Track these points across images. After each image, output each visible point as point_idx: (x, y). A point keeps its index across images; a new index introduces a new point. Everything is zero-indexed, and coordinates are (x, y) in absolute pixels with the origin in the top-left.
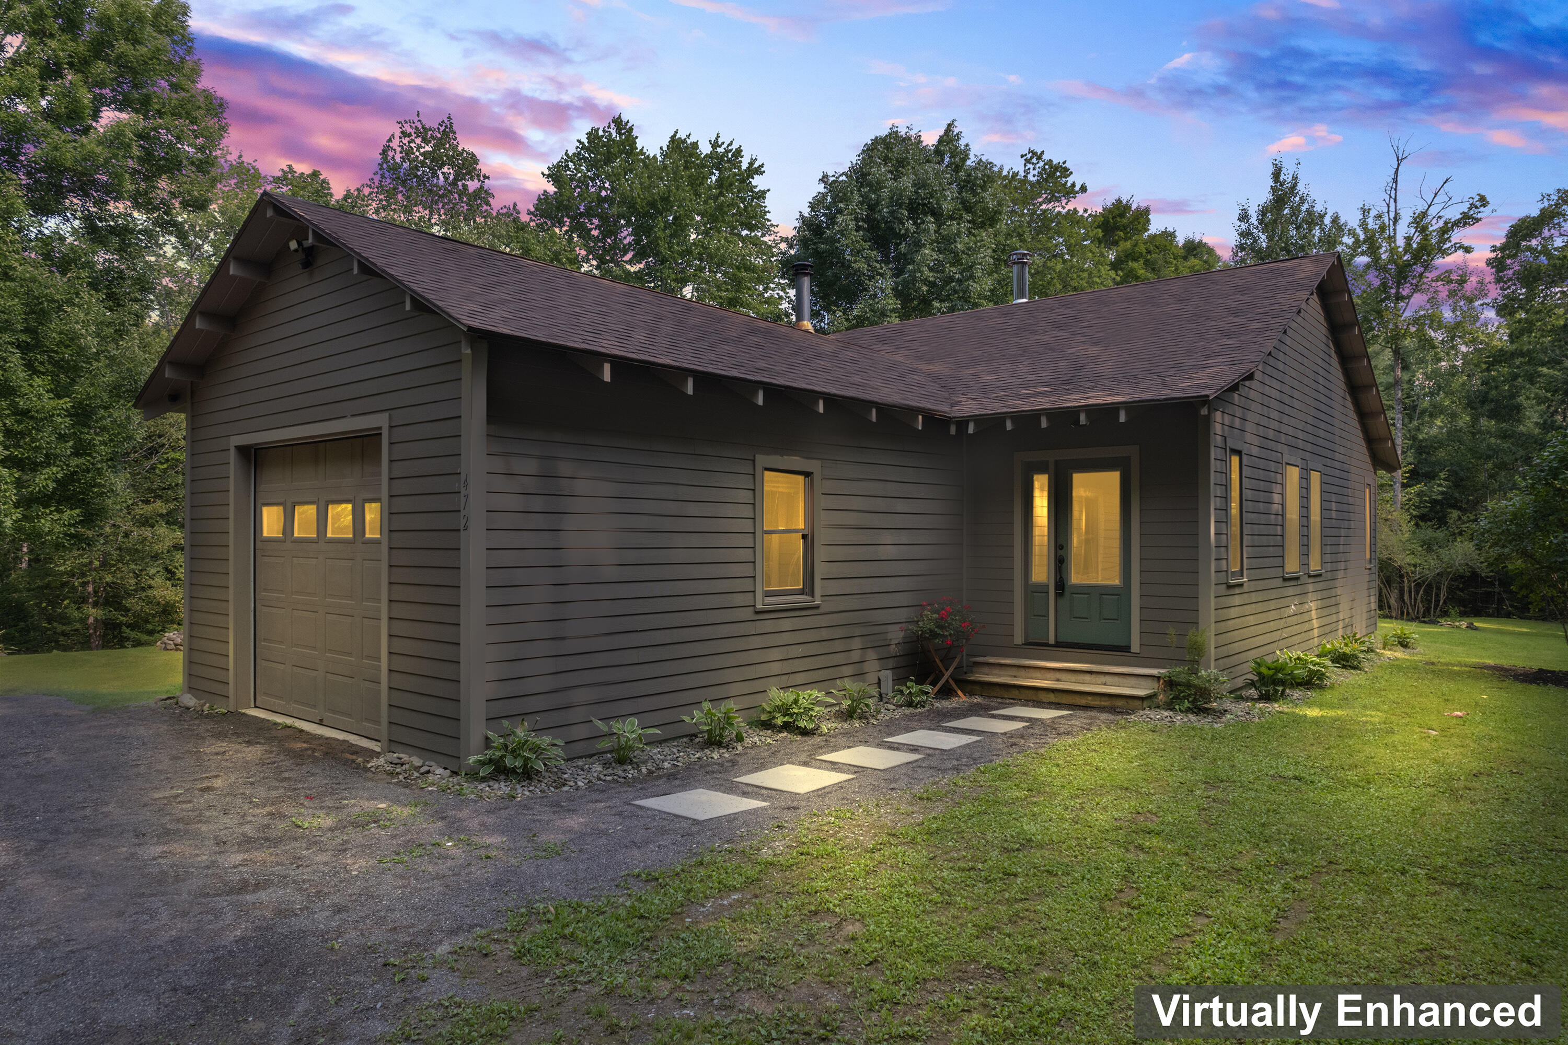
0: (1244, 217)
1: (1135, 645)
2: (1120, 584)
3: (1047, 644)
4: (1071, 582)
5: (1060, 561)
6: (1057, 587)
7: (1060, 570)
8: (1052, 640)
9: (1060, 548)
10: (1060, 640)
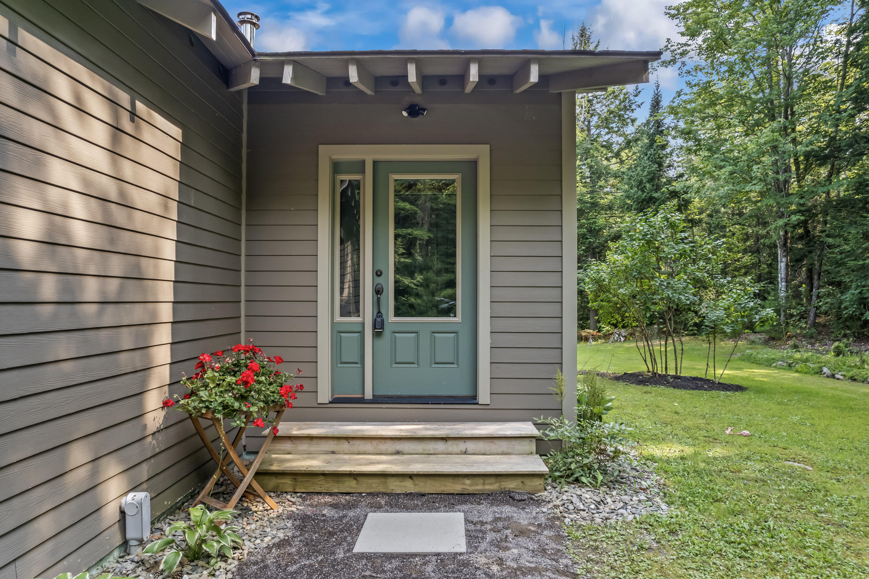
1: (484, 397)
2: (458, 319)
3: (361, 401)
4: (391, 318)
5: (378, 291)
6: (374, 327)
7: (377, 303)
8: (369, 395)
9: (378, 274)
10: (378, 393)
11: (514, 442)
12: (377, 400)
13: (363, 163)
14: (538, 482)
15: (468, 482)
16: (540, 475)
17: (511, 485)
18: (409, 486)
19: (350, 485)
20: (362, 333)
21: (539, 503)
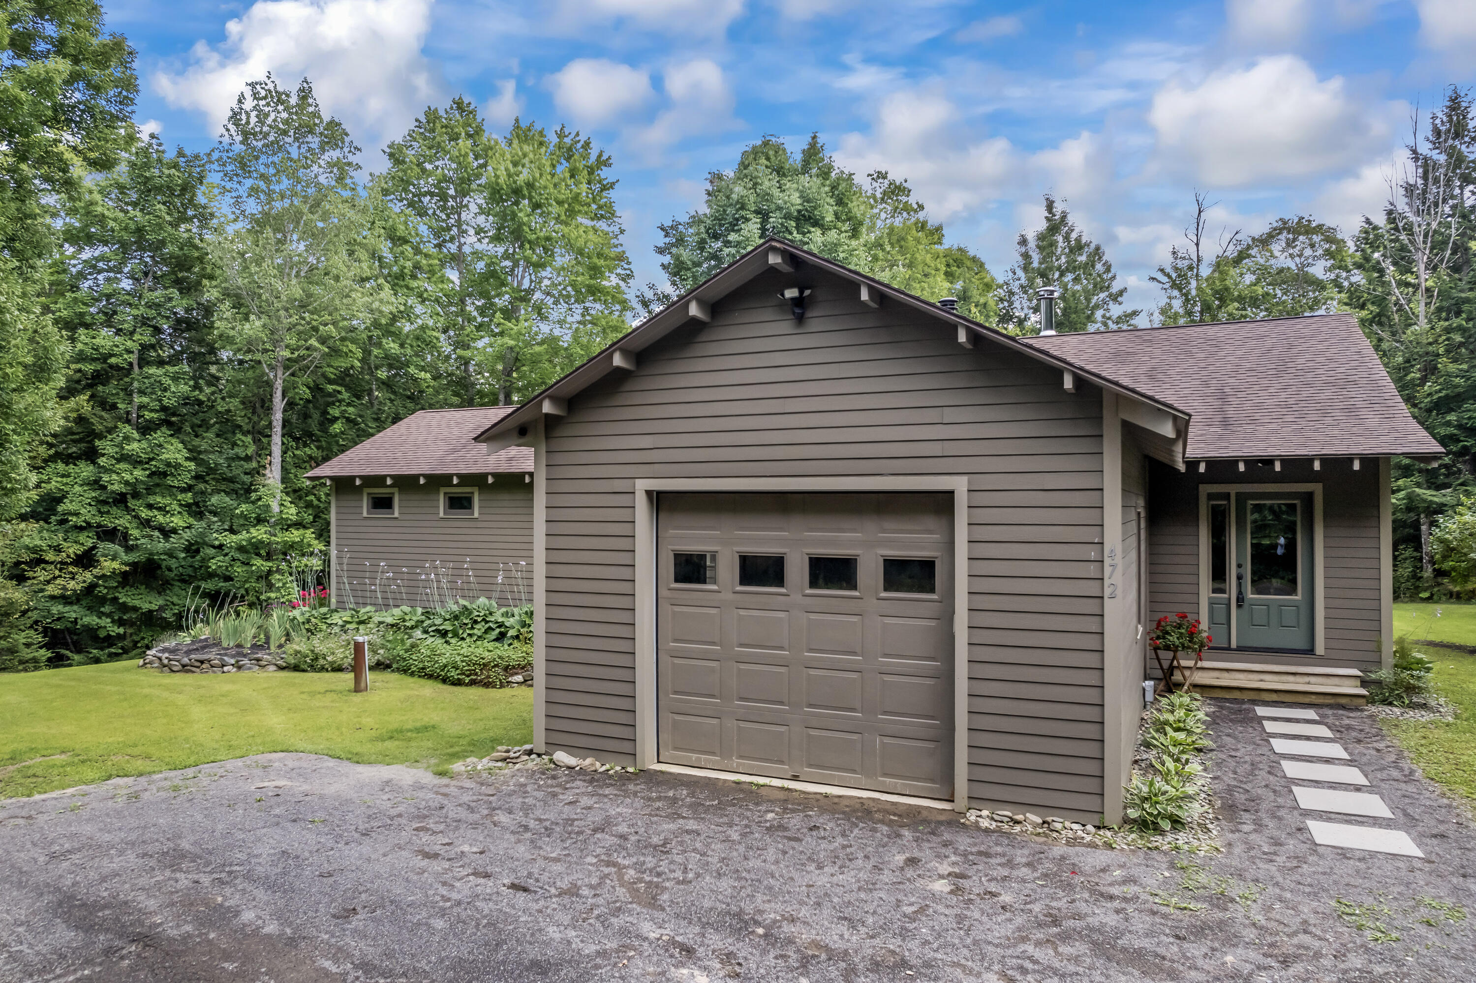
0: (1023, 242)
1: (1320, 649)
2: (1298, 597)
3: (1229, 649)
4: (1250, 596)
5: (1239, 577)
6: (1238, 600)
7: (1239, 585)
8: (1234, 644)
9: (1239, 566)
10: (1241, 644)
11: (1344, 679)
12: (1240, 649)
13: (1229, 494)
14: (1363, 701)
15: (1314, 697)
16: (1363, 696)
17: (1343, 701)
18: (1274, 697)
19: (1237, 695)
20: (1229, 605)
21: (1362, 710)
